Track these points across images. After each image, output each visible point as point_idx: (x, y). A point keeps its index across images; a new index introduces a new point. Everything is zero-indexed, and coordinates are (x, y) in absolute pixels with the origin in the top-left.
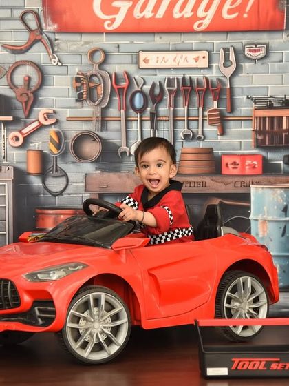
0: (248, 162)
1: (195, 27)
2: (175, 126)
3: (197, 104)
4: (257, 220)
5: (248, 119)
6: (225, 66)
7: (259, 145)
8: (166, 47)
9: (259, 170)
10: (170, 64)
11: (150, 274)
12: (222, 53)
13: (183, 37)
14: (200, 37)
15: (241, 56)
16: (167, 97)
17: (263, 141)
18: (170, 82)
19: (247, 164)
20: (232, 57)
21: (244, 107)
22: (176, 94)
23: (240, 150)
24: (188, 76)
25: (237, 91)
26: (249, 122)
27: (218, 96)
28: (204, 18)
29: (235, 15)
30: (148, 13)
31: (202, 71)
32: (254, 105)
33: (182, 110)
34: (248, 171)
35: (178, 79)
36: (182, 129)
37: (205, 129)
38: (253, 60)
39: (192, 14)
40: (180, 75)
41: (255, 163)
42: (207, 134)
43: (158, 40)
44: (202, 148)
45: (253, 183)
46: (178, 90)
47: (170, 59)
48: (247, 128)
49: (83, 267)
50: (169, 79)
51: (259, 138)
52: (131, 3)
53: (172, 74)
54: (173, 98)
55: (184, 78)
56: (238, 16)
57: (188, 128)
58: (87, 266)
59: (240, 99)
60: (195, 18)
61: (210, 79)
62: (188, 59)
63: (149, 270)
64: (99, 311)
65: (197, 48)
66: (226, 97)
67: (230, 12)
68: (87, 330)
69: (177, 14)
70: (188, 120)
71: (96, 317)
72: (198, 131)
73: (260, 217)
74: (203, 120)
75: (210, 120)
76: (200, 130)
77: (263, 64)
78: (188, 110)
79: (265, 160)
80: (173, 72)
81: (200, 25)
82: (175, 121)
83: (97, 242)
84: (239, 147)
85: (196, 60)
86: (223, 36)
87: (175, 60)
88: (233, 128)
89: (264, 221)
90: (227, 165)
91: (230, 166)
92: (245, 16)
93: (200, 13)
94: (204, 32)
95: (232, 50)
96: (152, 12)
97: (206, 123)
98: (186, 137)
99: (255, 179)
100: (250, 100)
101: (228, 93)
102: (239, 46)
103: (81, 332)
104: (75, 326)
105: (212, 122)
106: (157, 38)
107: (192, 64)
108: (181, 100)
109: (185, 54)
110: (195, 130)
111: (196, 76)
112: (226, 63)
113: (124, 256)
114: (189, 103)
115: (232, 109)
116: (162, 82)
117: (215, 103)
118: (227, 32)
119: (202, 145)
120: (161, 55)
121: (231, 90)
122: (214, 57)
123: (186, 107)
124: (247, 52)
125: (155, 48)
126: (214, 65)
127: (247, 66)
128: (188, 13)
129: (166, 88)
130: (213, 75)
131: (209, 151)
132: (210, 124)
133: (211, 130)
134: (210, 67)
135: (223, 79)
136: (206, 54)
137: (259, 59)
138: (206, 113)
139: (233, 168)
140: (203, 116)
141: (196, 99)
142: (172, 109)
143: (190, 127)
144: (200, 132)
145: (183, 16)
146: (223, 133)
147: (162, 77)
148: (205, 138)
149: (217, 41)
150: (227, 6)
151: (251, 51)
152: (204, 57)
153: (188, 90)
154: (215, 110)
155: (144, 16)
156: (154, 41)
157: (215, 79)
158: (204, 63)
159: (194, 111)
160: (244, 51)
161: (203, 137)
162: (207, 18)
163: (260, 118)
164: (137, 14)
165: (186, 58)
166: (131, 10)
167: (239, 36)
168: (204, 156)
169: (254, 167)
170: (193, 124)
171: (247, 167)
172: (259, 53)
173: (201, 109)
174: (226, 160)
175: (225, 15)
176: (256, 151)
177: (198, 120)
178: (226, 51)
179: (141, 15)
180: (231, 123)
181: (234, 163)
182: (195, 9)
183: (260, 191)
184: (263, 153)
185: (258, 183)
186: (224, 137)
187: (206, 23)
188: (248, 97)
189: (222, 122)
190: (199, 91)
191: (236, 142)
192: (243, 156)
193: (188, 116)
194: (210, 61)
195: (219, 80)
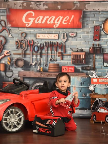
0: (70, 68)
1: (54, 26)
2: (47, 57)
3: (54, 50)
4: (72, 87)
5: (70, 55)
6: (63, 38)
7: (73, 63)
8: (45, 32)
9: (73, 71)
10: (46, 37)
11: (32, 103)
12: (62, 34)
13: (50, 30)
14: (56, 29)
15: (68, 36)
16: (45, 48)
17: (75, 62)
18: (46, 43)
19: (70, 69)
20: (65, 36)
21: (69, 52)
22: (48, 47)
23: (68, 64)
24: (52, 41)
25: (67, 46)
26: (71, 56)
27: (61, 48)
28: (57, 24)
29: (67, 23)
30: (40, 22)
31: (56, 40)
32: (72, 51)
33: (50, 52)
34: (70, 71)
35: (48, 42)
36: (49, 58)
37: (57, 58)
38: (72, 37)
39: (53, 22)
40: (49, 41)
41: (72, 69)
42: (57, 60)
43: (42, 30)
44: (56, 64)
45: (71, 75)
46: (48, 45)
47: (46, 36)
48: (70, 58)
49: (9, 101)
50: (46, 42)
51: (74, 61)
52: (34, 19)
53: (47, 41)
54: (47, 48)
55: (50, 42)
56: (67, 24)
57: (51, 57)
58: (11, 100)
59: (68, 49)
60: (54, 24)
61: (58, 42)
62: (52, 36)
63: (32, 102)
64: (13, 115)
65: (55, 33)
66: (63, 48)
67: (65, 22)
68: (10, 122)
69: (48, 22)
70: (51, 55)
71: (12, 117)
72: (54, 59)
73: (73, 86)
74: (56, 55)
75: (58, 55)
76: (55, 58)
77: (75, 38)
78: (52, 52)
79: (75, 68)
80: (47, 40)
81: (56, 26)
82: (47, 55)
83: (15, 92)
84: (67, 64)
85: (54, 36)
86: (62, 29)
87: (48, 36)
88: (65, 58)
89: (75, 87)
90: (63, 69)
91: (64, 70)
92: (70, 23)
93: (56, 22)
94: (57, 28)
95: (65, 34)
96: (41, 21)
97: (57, 56)
98: (51, 60)
99: (72, 74)
100: (71, 49)
101: (64, 47)
102: (68, 33)
103: (8, 123)
104: (6, 122)
105: (59, 56)
106: (42, 29)
107: (53, 38)
108: (49, 49)
109: (51, 35)
110: (53, 58)
111: (54, 41)
112: (64, 38)
113: (23, 97)
114: (52, 50)
115: (65, 52)
116: (44, 43)
117: (60, 50)
118: (64, 28)
119: (56, 63)
120: (43, 35)
121: (65, 46)
122: (60, 36)
123: (51, 51)
124: (70, 35)
125: (42, 32)
126: (60, 38)
127: (70, 39)
128: (52, 22)
129: (45, 45)
130: (59, 41)
131: (58, 65)
132: (58, 56)
133: (59, 58)
134: (58, 39)
135: (63, 42)
136: (57, 35)
137: (74, 37)
138: (57, 53)
139: (65, 70)
140: (56, 54)
141: (54, 48)
142: (46, 51)
143: (52, 57)
144: (55, 59)
145: (50, 23)
146: (62, 59)
147: (44, 41)
148: (56, 61)
149: (61, 31)
150: (64, 20)
151: (71, 34)
152: (57, 36)
153: (51, 46)
154: (60, 52)
155: (38, 23)
156: (41, 30)
157: (60, 43)
158: (57, 38)
159: (53, 52)
160: (69, 34)
161: (56, 60)
162: (58, 24)
163: (74, 55)
164: (36, 22)
165: (51, 36)
166: (34, 21)
167: (68, 29)
168: (56, 66)
169: (72, 70)
170: (53, 56)
171: (70, 70)
172: (74, 35)
173: (55, 51)
174: (63, 68)
175: (63, 23)
176: (72, 65)
177: (54, 55)
178: (64, 34)
179: (37, 23)
180: (65, 56)
181: (66, 69)
182: (54, 21)
183: (74, 78)
184: (75, 66)
185: (73, 75)
186: (63, 61)
187: (57, 25)
188: (70, 48)
189: (62, 56)
190: (55, 46)
191: (66, 62)
192: (68, 67)
193: (51, 54)
194: (59, 37)
195: (61, 43)
